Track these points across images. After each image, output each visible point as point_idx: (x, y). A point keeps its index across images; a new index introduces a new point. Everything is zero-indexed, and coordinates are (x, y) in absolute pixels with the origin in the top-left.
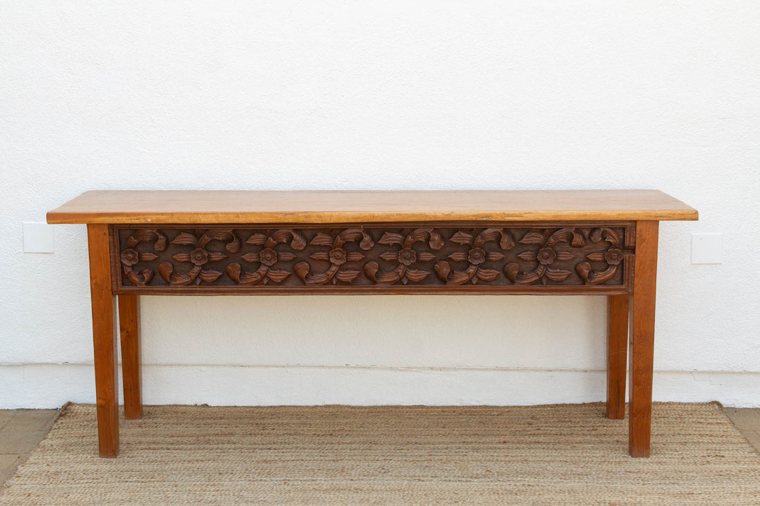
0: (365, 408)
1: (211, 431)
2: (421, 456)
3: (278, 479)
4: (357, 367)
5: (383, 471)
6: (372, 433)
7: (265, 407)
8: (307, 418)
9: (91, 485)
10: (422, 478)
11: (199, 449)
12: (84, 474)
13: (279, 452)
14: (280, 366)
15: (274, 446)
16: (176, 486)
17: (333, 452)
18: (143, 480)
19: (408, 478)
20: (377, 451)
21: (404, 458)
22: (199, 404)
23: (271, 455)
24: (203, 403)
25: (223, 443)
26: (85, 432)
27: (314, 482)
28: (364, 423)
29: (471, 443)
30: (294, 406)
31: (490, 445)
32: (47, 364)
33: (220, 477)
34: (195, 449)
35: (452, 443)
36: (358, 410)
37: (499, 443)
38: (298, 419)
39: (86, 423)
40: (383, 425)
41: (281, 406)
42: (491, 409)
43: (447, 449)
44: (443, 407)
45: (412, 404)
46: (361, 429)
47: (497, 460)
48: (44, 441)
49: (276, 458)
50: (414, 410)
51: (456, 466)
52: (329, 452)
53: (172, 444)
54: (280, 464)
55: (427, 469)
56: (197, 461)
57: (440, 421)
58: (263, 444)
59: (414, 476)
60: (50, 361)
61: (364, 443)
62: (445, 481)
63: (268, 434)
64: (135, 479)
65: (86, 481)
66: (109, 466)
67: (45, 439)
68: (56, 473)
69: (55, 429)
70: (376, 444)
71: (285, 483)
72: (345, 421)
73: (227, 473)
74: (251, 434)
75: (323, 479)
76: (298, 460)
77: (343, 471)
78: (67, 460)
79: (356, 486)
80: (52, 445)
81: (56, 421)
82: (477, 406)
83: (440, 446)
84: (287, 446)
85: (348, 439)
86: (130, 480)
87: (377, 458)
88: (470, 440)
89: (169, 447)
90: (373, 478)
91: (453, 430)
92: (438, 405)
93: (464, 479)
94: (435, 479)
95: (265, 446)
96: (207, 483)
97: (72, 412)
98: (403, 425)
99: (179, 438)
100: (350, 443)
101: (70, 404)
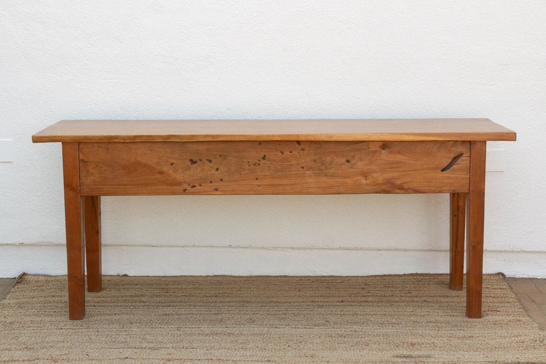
0: (244, 277)
1: (128, 293)
2: (279, 311)
3: (173, 327)
4: (238, 247)
5: (250, 321)
6: (246, 295)
7: (170, 276)
8: (200, 284)
9: (36, 331)
10: (278, 326)
11: (118, 306)
12: (31, 323)
13: (175, 308)
14: (181, 246)
15: (173, 304)
16: (98, 332)
17: (216, 308)
18: (74, 328)
19: (268, 326)
20: (248, 308)
21: (267, 312)
22: (121, 274)
23: (169, 310)
24: (124, 274)
25: (136, 302)
26: (35, 294)
27: (199, 329)
28: (241, 288)
29: (318, 302)
30: (191, 276)
31: (331, 304)
32: (8, 244)
33: (131, 326)
34: (114, 306)
35: (304, 302)
36: (238, 279)
37: (338, 302)
38: (193, 285)
39: (36, 288)
40: (255, 289)
41: (182, 276)
42: (336, 278)
43: (299, 306)
44: (301, 277)
45: (278, 275)
46: (239, 292)
47: (335, 314)
48: (4, 301)
49: (174, 313)
50: (279, 279)
51: (304, 318)
52: (213, 308)
53: (98, 302)
54: (176, 317)
55: (283, 320)
56: (115, 314)
57: (297, 286)
58: (165, 303)
59: (273, 325)
60: (9, 242)
61: (239, 302)
62: (295, 328)
63: (170, 295)
64: (69, 327)
65: (32, 328)
66: (50, 318)
67: (4, 299)
68: (12, 323)
69: (13, 292)
70: (248, 302)
71: (178, 330)
72: (228, 286)
73: (136, 323)
74: (157, 296)
75: (206, 327)
76: (189, 314)
77: (221, 321)
78: (20, 314)
79: (229, 331)
80: (9, 304)
81: (13, 287)
82: (326, 276)
83: (295, 304)
84: (182, 304)
85: (228, 299)
86: (64, 327)
87: (248, 312)
88: (317, 300)
89: (96, 304)
90: (243, 326)
91: (306, 293)
92: (297, 275)
93: (308, 327)
94: (287, 327)
95: (166, 304)
96: (122, 330)
97: (26, 281)
98: (270, 290)
99: (104, 299)
100: (229, 302)
101: (24, 274)
